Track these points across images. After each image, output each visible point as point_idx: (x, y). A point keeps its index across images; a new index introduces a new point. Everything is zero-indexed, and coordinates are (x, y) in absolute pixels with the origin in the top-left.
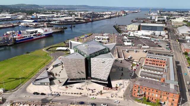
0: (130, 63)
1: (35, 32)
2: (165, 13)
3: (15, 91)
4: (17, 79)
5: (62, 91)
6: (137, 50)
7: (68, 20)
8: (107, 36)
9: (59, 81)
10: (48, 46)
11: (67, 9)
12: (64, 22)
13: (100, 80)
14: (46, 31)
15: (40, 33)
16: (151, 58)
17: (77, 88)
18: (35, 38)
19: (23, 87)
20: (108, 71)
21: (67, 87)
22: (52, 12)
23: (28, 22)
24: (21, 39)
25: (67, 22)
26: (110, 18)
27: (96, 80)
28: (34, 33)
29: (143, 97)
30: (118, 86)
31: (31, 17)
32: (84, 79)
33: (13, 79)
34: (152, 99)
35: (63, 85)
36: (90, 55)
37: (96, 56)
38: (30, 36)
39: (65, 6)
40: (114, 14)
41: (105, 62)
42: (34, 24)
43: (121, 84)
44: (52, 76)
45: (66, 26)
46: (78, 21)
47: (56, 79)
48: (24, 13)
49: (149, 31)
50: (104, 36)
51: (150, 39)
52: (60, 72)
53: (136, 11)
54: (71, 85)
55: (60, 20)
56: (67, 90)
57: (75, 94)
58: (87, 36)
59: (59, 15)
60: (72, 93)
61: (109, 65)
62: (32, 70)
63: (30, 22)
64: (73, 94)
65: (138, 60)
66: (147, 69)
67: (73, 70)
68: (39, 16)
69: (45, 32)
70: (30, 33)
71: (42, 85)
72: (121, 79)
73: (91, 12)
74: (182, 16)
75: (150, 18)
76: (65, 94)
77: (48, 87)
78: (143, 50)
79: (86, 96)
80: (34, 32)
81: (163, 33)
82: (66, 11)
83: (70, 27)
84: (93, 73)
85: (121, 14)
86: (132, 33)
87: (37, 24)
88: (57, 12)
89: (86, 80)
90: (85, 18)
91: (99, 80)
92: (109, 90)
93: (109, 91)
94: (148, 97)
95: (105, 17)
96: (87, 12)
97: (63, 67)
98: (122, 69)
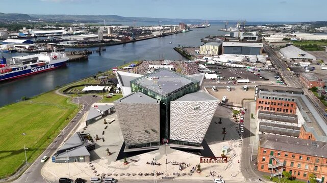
0: (229, 110)
1: (31, 59)
2: (249, 28)
3: (17, 178)
4: (14, 153)
5: (119, 172)
6: (232, 87)
7: (90, 40)
8: (169, 64)
9: (108, 150)
10: (65, 85)
11: (83, 22)
12: (83, 43)
13: (188, 144)
14: (55, 57)
15: (43, 61)
16: (267, 98)
17: (148, 163)
18: (34, 70)
19: (31, 168)
20: (204, 126)
21: (127, 163)
22: (57, 26)
23: (15, 44)
24: (8, 73)
25: (89, 42)
26: (164, 35)
27: (180, 144)
28: (31, 63)
29: (280, 172)
30: (225, 154)
31: (18, 34)
32: (156, 144)
33: (5, 154)
34: (299, 174)
35: (117, 159)
36: (169, 95)
37: (178, 97)
38: (25, 67)
39: (78, 17)
40: (168, 29)
41: (199, 107)
42: (27, 46)
43: (229, 150)
44: (89, 142)
45: (90, 50)
46: (108, 40)
47: (99, 147)
48: (3, 28)
49: (237, 55)
50: (165, 65)
51: (244, 68)
52: (103, 134)
53: (203, 25)
54: (133, 158)
55: (75, 40)
56: (128, 168)
57: (147, 175)
58: (134, 66)
59: (71, 31)
60: (142, 175)
61: (207, 113)
62: (43, 133)
63: (19, 44)
64: (144, 175)
65: (239, 103)
66: (265, 118)
67: (137, 126)
68: (34, 32)
69: (53, 59)
70: (23, 63)
71: (73, 162)
72: (224, 139)
73: (128, 27)
74: (278, 31)
75: (229, 35)
76: (126, 177)
77: (87, 164)
78: (241, 86)
79: (171, 178)
80: (31, 61)
81: (261, 58)
82: (83, 24)
83: (97, 52)
84: (174, 130)
85: (180, 29)
86: (210, 58)
87: (33, 47)
88: (66, 27)
89: (160, 145)
90: (121, 36)
91: (185, 145)
92: (210, 162)
93: (212, 164)
94: (291, 171)
95: (155, 34)
96: (121, 27)
97: (106, 123)
98: (219, 121)
